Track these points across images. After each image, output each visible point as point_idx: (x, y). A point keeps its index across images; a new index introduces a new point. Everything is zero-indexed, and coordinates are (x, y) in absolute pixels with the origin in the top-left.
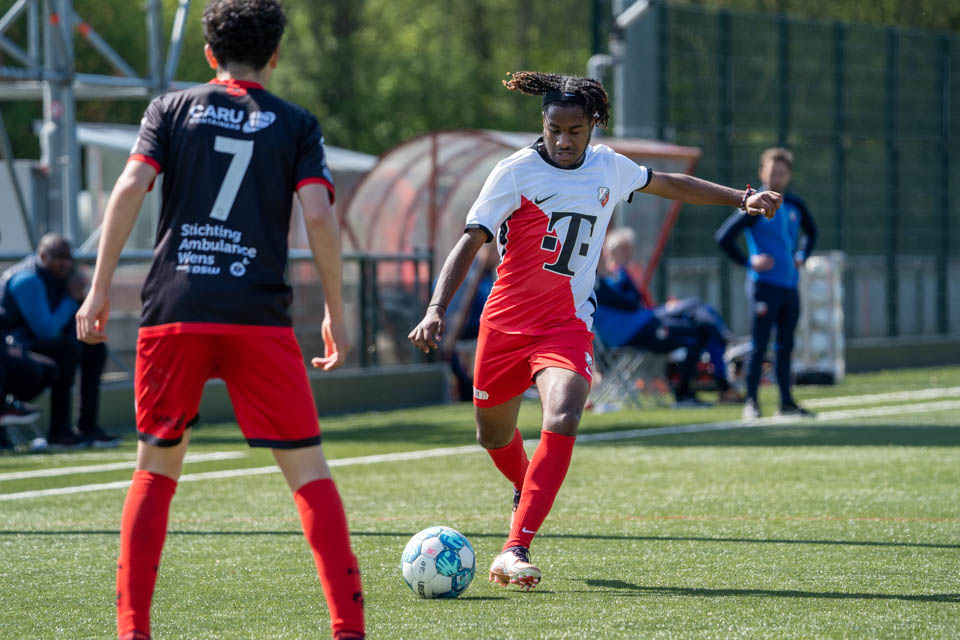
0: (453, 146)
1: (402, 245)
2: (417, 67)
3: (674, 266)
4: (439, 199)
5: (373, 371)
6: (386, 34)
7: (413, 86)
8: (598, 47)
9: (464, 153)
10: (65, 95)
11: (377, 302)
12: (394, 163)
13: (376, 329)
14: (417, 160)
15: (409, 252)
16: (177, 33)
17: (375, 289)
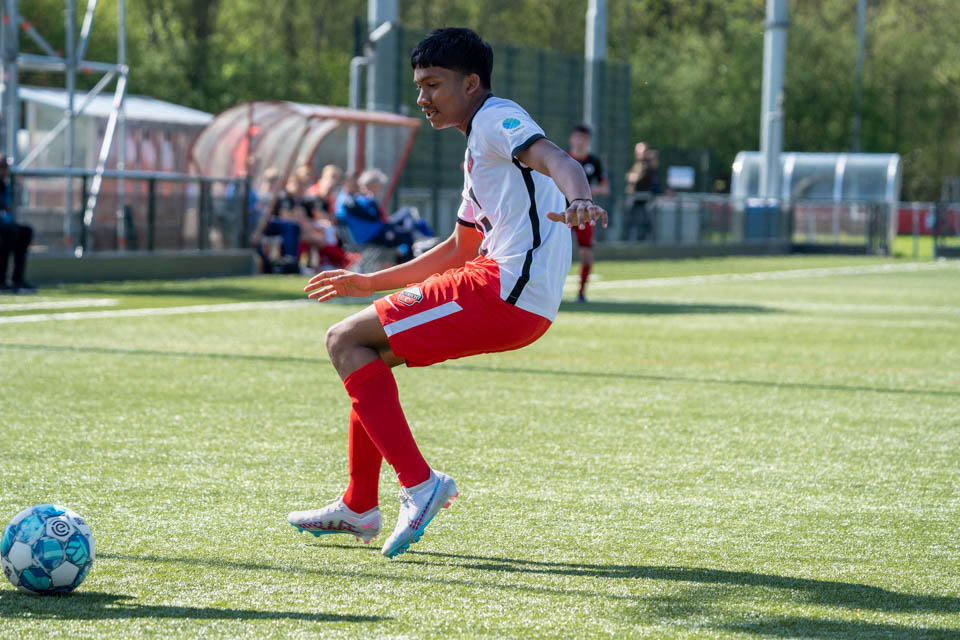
0: (263, 111)
1: (229, 172)
2: (249, 59)
3: (404, 194)
4: (254, 142)
5: (206, 252)
6: (230, 36)
7: (245, 71)
8: (359, 52)
9: (270, 116)
10: (12, 68)
11: (211, 208)
12: (226, 119)
13: (210, 225)
14: (239, 118)
15: (233, 178)
16: (85, 30)
17: (210, 200)
